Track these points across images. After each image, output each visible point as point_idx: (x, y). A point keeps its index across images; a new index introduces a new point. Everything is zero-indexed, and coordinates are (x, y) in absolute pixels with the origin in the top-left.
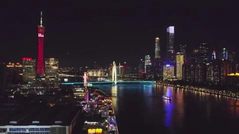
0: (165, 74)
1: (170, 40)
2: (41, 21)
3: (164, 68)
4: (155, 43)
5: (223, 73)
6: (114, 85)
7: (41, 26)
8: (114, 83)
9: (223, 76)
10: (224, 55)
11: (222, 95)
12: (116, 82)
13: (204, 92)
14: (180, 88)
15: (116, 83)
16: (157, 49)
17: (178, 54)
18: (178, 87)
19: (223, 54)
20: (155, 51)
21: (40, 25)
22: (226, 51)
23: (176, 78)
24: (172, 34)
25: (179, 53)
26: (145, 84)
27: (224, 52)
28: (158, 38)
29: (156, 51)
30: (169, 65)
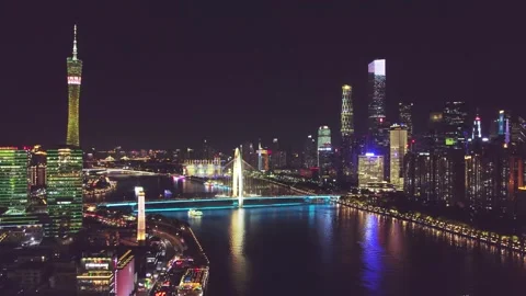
0: (363, 174)
1: (376, 93)
2: (75, 48)
3: (361, 160)
4: (341, 97)
5: (507, 181)
6: (237, 208)
7: (75, 58)
8: (237, 201)
9: (505, 189)
10: (501, 127)
11: (509, 249)
12: (241, 199)
13: (459, 234)
14: (398, 217)
15: (240, 202)
16: (345, 112)
17: (393, 129)
18: (392, 215)
19: (497, 125)
20: (340, 117)
21: (72, 56)
22: (505, 117)
23: (389, 186)
24: (379, 77)
25: (395, 125)
26: (314, 202)
27: (501, 119)
28: (347, 87)
29: (343, 117)
30: (372, 155)
